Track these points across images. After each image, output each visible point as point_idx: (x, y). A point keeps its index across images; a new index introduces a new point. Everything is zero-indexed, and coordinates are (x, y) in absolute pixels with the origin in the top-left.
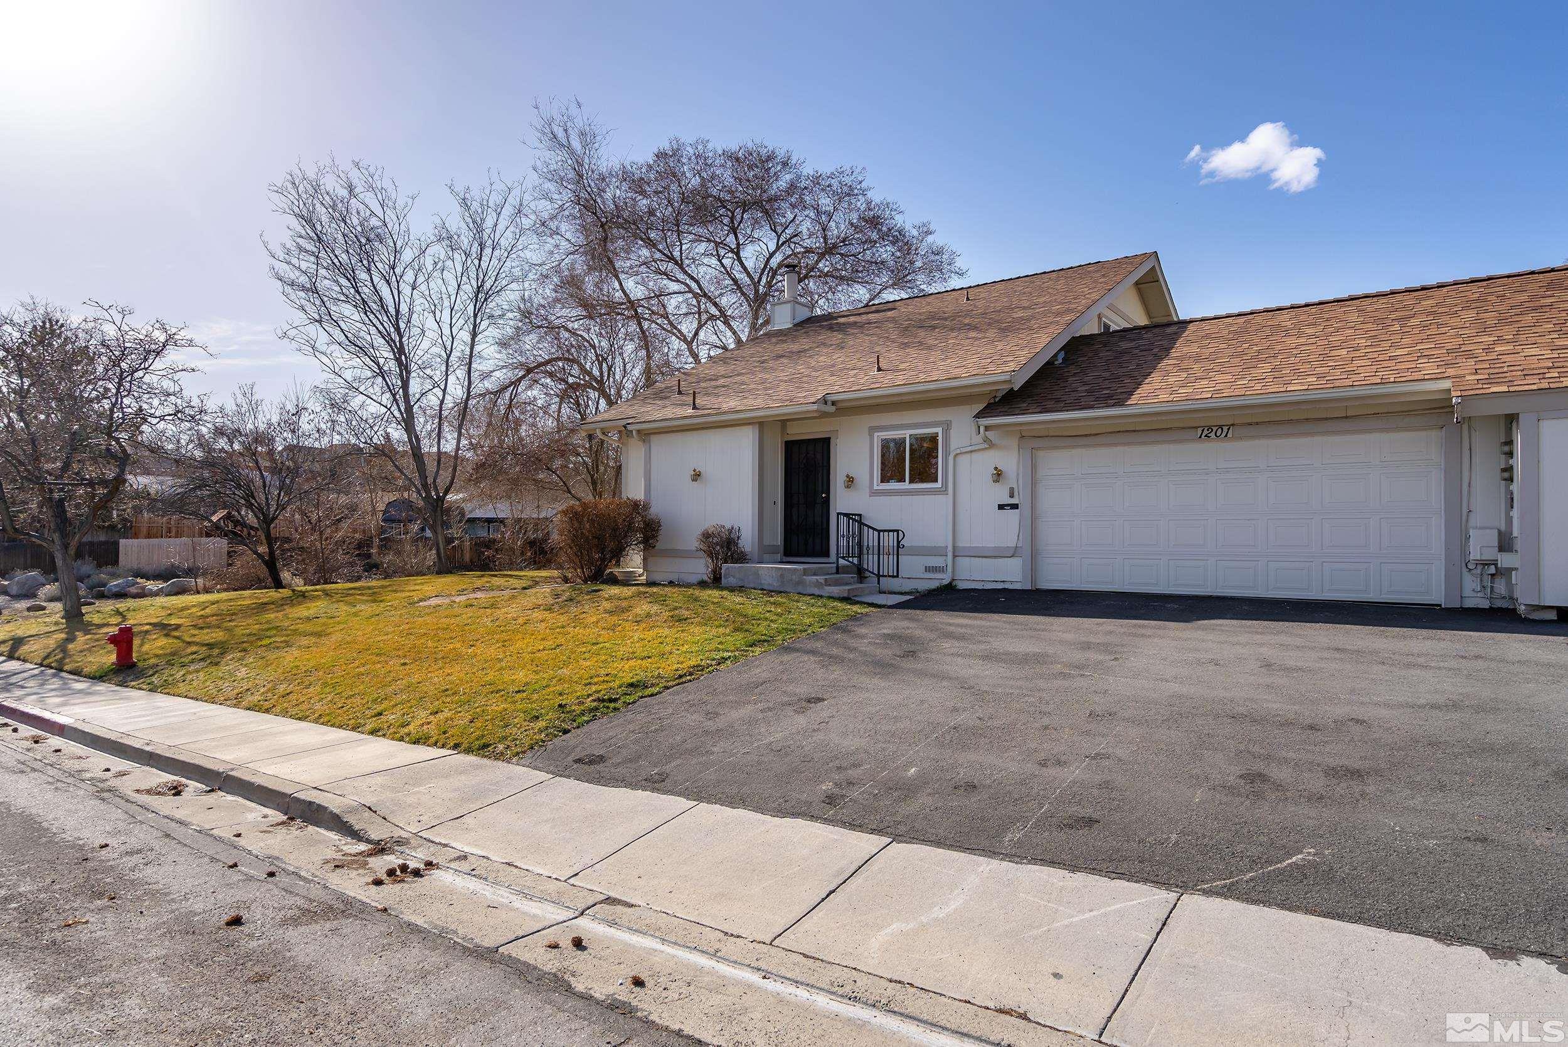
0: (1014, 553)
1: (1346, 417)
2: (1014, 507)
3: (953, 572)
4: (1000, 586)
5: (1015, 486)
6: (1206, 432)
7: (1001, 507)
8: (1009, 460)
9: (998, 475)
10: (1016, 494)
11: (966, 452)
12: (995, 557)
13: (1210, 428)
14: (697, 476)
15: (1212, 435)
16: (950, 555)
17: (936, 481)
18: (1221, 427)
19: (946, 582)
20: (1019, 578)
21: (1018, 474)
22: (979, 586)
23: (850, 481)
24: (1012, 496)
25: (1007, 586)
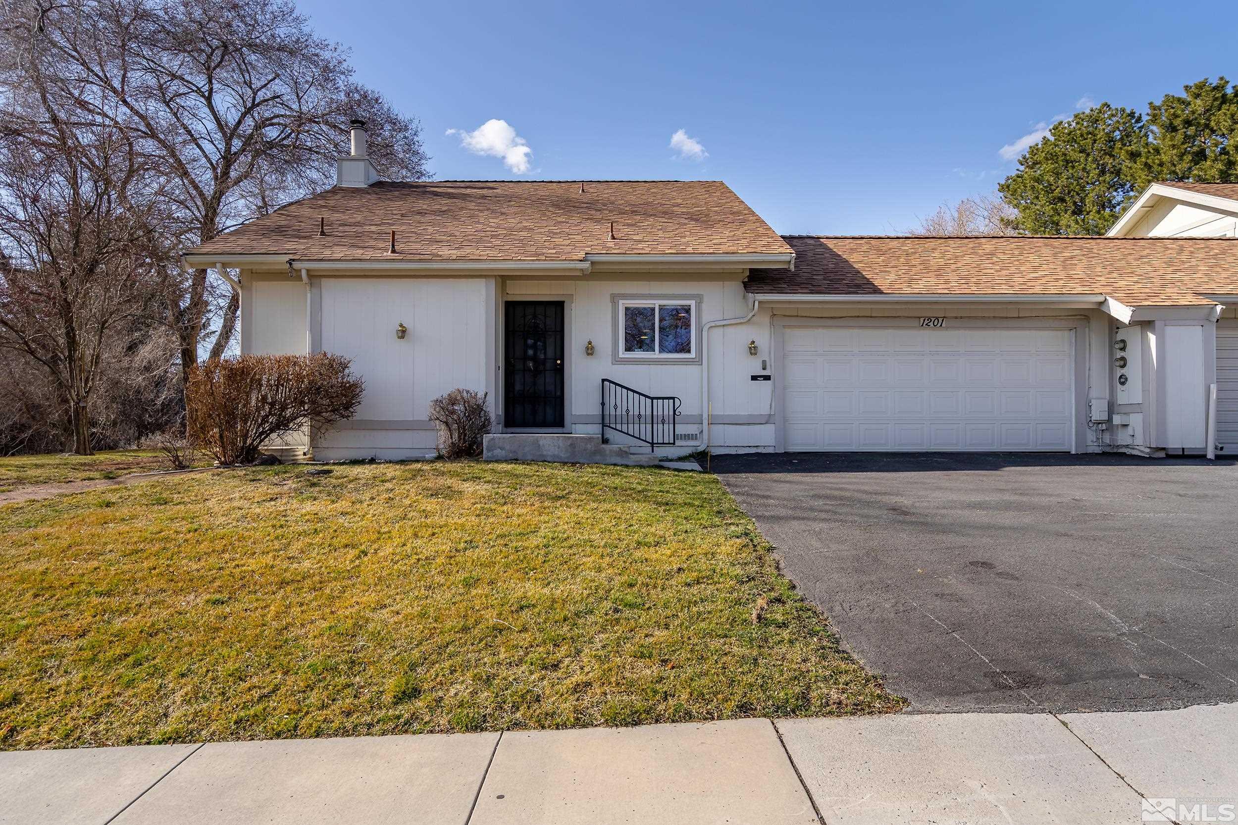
0: (768, 420)
1: (1019, 317)
2: (767, 378)
3: (709, 439)
4: (753, 451)
5: (767, 360)
6: (926, 322)
7: (754, 378)
8: (762, 336)
9: (753, 350)
10: (768, 367)
11: (720, 326)
12: (749, 424)
13: (929, 319)
14: (403, 333)
15: (931, 324)
16: (705, 422)
17: (689, 351)
18: (937, 318)
19: (701, 449)
20: (772, 443)
21: (770, 348)
22: (733, 452)
23: (590, 350)
24: (764, 369)
25: (759, 450)
